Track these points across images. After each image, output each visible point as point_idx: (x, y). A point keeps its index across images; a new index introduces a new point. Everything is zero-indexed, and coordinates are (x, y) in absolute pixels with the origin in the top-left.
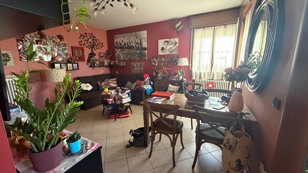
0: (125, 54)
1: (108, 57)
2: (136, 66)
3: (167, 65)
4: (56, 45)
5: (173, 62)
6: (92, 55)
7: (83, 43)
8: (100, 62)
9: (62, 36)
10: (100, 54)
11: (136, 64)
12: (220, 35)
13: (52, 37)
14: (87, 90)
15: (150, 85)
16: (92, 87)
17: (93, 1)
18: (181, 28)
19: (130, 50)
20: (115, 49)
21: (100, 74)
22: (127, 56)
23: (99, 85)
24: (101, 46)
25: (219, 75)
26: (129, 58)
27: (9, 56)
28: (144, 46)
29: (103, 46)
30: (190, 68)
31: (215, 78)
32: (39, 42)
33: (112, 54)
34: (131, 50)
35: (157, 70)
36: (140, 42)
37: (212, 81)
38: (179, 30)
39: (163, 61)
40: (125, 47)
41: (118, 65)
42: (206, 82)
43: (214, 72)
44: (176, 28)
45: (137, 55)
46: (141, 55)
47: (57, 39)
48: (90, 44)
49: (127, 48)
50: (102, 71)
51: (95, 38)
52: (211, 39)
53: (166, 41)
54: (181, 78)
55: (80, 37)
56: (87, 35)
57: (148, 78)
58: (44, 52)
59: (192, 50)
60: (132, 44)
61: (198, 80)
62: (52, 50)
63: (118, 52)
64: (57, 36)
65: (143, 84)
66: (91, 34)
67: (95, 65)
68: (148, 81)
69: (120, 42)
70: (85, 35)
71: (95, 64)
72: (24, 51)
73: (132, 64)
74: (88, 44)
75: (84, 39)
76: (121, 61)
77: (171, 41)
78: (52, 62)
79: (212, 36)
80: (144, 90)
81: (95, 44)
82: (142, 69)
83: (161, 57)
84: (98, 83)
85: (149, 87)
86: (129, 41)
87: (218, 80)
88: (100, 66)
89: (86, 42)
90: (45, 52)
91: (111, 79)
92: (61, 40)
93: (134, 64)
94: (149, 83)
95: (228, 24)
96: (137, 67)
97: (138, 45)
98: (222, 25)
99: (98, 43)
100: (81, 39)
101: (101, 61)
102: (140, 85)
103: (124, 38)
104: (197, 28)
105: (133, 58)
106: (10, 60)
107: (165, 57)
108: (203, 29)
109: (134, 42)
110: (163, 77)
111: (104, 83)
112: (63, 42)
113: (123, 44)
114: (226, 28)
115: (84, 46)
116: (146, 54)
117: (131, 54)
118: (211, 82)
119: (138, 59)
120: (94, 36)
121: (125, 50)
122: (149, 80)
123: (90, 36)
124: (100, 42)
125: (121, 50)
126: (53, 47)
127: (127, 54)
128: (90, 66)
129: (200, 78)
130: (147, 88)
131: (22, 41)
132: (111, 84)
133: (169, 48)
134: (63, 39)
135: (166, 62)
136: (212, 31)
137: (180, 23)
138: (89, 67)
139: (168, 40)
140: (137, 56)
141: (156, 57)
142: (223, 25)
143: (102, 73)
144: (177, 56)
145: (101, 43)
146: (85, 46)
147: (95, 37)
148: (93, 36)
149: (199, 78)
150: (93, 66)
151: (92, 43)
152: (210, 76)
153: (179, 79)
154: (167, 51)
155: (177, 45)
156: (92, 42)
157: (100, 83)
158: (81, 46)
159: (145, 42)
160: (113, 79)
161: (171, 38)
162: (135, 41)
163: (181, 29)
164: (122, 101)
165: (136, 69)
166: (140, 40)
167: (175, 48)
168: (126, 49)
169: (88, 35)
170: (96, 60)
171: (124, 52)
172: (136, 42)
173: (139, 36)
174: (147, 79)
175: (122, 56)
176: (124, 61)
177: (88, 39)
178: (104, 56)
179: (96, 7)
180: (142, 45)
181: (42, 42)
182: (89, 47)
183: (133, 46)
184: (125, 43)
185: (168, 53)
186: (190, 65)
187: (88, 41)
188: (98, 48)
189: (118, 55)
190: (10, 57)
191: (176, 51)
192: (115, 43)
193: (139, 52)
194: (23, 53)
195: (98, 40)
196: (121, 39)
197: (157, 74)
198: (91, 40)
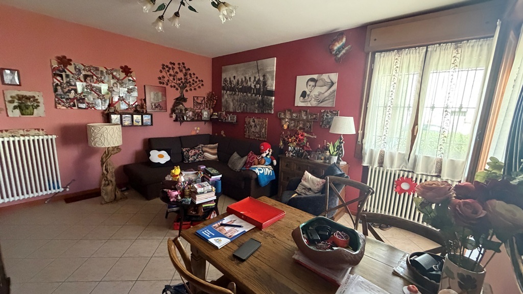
0: (237, 101)
1: (210, 105)
2: (253, 124)
3: (310, 127)
4: (118, 84)
5: (323, 122)
6: (181, 100)
7: (166, 79)
8: (195, 113)
9: (129, 67)
10: (196, 99)
11: (254, 121)
12: (440, 67)
13: (113, 69)
14: (159, 163)
15: (270, 167)
16: (169, 157)
17: (149, 2)
18: (344, 51)
19: (245, 94)
20: (223, 91)
21: (193, 133)
22: (240, 104)
23: (185, 154)
24: (200, 85)
25: (432, 164)
26: (243, 109)
27: (37, 99)
28: (269, 88)
29: (202, 85)
30: (359, 139)
31: (420, 170)
32: (89, 78)
33: (216, 100)
34: (247, 93)
35: (287, 137)
36: (264, 79)
37: (410, 177)
38: (339, 56)
39: (303, 120)
40: (237, 88)
41: (224, 119)
42: (395, 175)
43: (417, 154)
44: (334, 53)
45: (257, 103)
46: (264, 105)
47: (121, 73)
48: (180, 82)
49: (241, 90)
50: (197, 129)
51: (189, 72)
52: (417, 78)
53: (312, 80)
54: (335, 159)
55: (161, 69)
56: (174, 66)
57: (269, 151)
58: (95, 94)
59: (367, 101)
60: (249, 84)
61: (376, 168)
62: (110, 91)
63: (226, 96)
64: (121, 68)
65: (256, 162)
66: (181, 64)
67: (183, 118)
68: (268, 157)
69: (230, 79)
70: (170, 66)
71: (185, 117)
72: (63, 93)
73: (247, 120)
74: (175, 81)
75: (168, 74)
76: (230, 113)
77: (321, 79)
78: (106, 112)
79: (419, 70)
80: (254, 177)
81: (188, 81)
82: (263, 131)
83: (300, 112)
84: (184, 150)
85: (267, 169)
86: (245, 78)
87: (427, 175)
88: (193, 120)
89: (171, 78)
90: (98, 95)
91: (209, 145)
92: (127, 75)
93: (251, 121)
94: (270, 162)
95: (468, 40)
96: (256, 127)
97: (259, 85)
98: (447, 43)
99: (193, 80)
100: (164, 74)
101: (197, 111)
102: (251, 163)
103: (237, 71)
104: (381, 52)
105: (250, 109)
106: (38, 106)
107: (306, 112)
108: (398, 52)
109: (252, 79)
110: (297, 153)
111: (193, 151)
112: (130, 78)
113: (235, 82)
114: (460, 51)
115: (167, 84)
116: (273, 104)
117: (246, 101)
118: (407, 177)
119: (257, 112)
120: (187, 68)
121: (237, 93)
122: (271, 155)
123: (179, 68)
124: (197, 78)
125: (231, 93)
126: (112, 86)
127: (240, 101)
128: (176, 120)
129: (381, 164)
130: (261, 172)
131: (61, 76)
132: (206, 154)
133: (317, 94)
134: (131, 72)
135: (308, 121)
136: (420, 57)
137: (344, 40)
138: (174, 121)
139: (315, 76)
140: (257, 105)
141: (289, 110)
142: (451, 42)
143: (198, 131)
144: (331, 112)
145: (199, 81)
146: (169, 85)
147: (189, 69)
148: (185, 67)
149: (379, 163)
150: (180, 119)
151: (183, 81)
152: (407, 164)
153: (330, 162)
154: (313, 99)
155: (335, 87)
156: (183, 78)
157: (186, 150)
158: (162, 85)
159: (273, 80)
160: (212, 145)
161: (322, 74)
162: (255, 78)
163: (344, 54)
164: (195, 199)
165: (253, 129)
166: (264, 76)
167: (330, 95)
168: (239, 92)
169: (176, 66)
170: (186, 110)
171: (236, 97)
172: (257, 80)
173: (261, 68)
174: (267, 153)
175: (232, 104)
176: (234, 113)
177: (177, 73)
178: (203, 102)
179: (160, 13)
180: (266, 84)
181: (94, 77)
182: (177, 87)
183: (251, 86)
184: (238, 81)
185: (314, 103)
186: (360, 132)
187: (175, 76)
188: (193, 88)
189: (227, 101)
190: (39, 102)
191: (331, 100)
192: (223, 80)
193: (260, 98)
194: (61, 95)
195: (194, 74)
196: (232, 74)
197: (286, 144)
198: (180, 75)
